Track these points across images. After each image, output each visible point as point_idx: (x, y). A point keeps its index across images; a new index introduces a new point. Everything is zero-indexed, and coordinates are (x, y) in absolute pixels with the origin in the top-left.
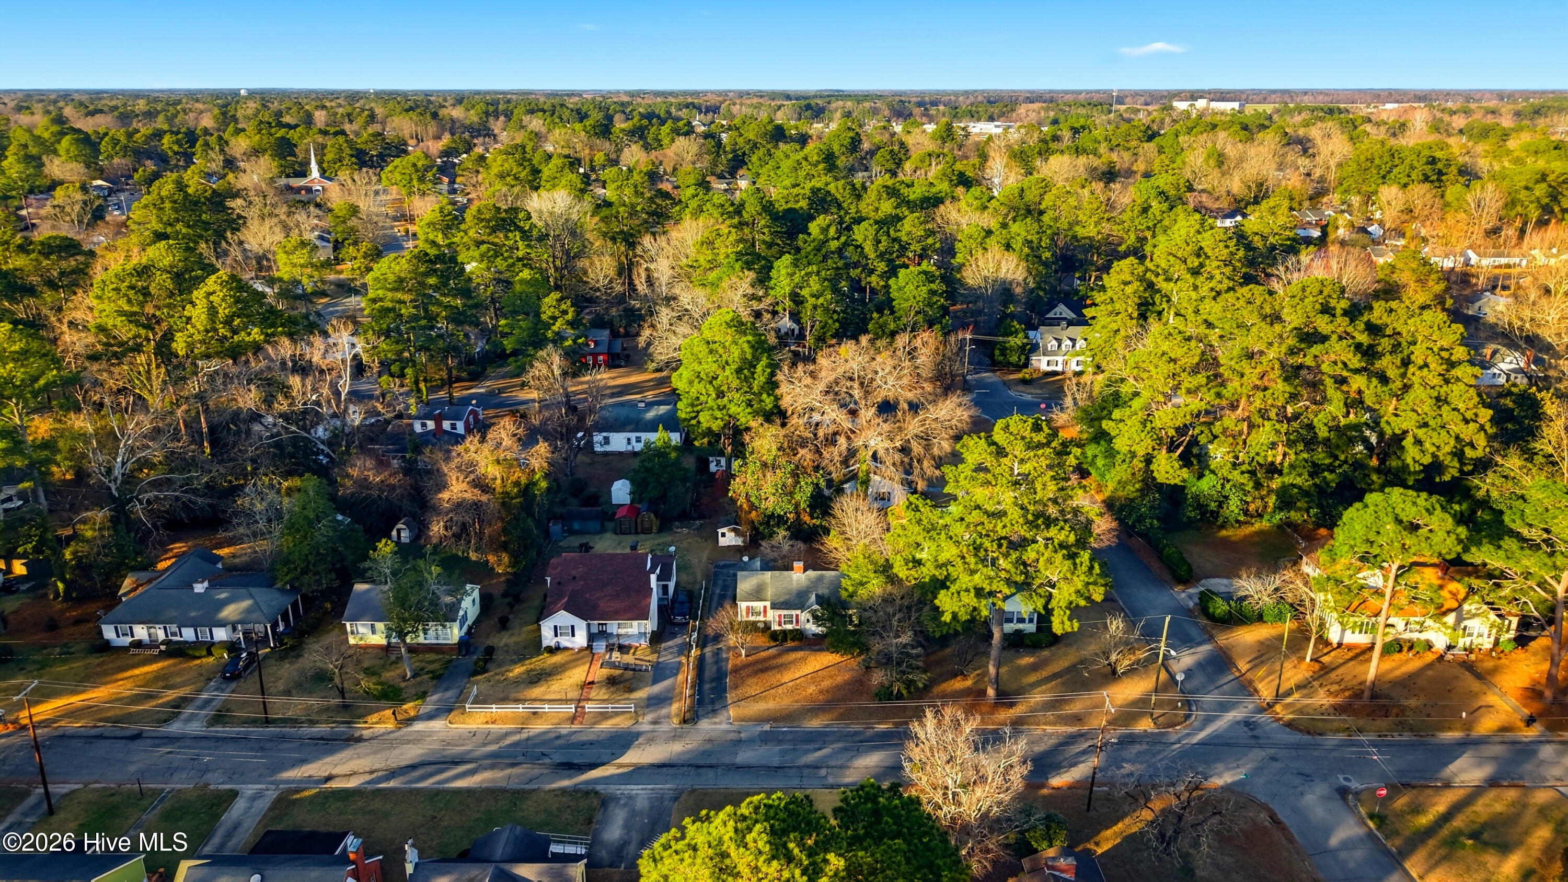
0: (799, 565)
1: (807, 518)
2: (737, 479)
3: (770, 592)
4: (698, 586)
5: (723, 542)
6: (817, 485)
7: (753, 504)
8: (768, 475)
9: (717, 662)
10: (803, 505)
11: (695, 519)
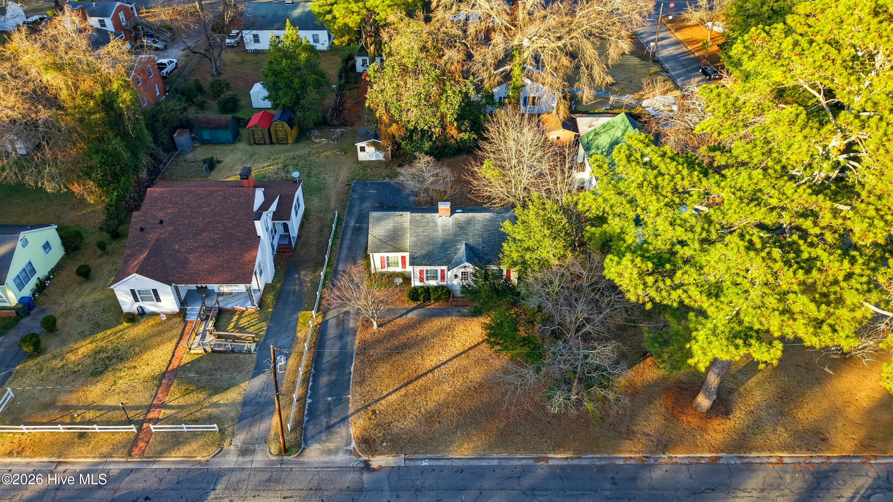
0: (444, 207)
1: (453, 132)
2: (375, 87)
3: (408, 241)
4: (329, 216)
5: (362, 156)
6: (466, 95)
7: (392, 116)
8: (410, 81)
9: (341, 337)
10: (449, 119)
11: (335, 126)
